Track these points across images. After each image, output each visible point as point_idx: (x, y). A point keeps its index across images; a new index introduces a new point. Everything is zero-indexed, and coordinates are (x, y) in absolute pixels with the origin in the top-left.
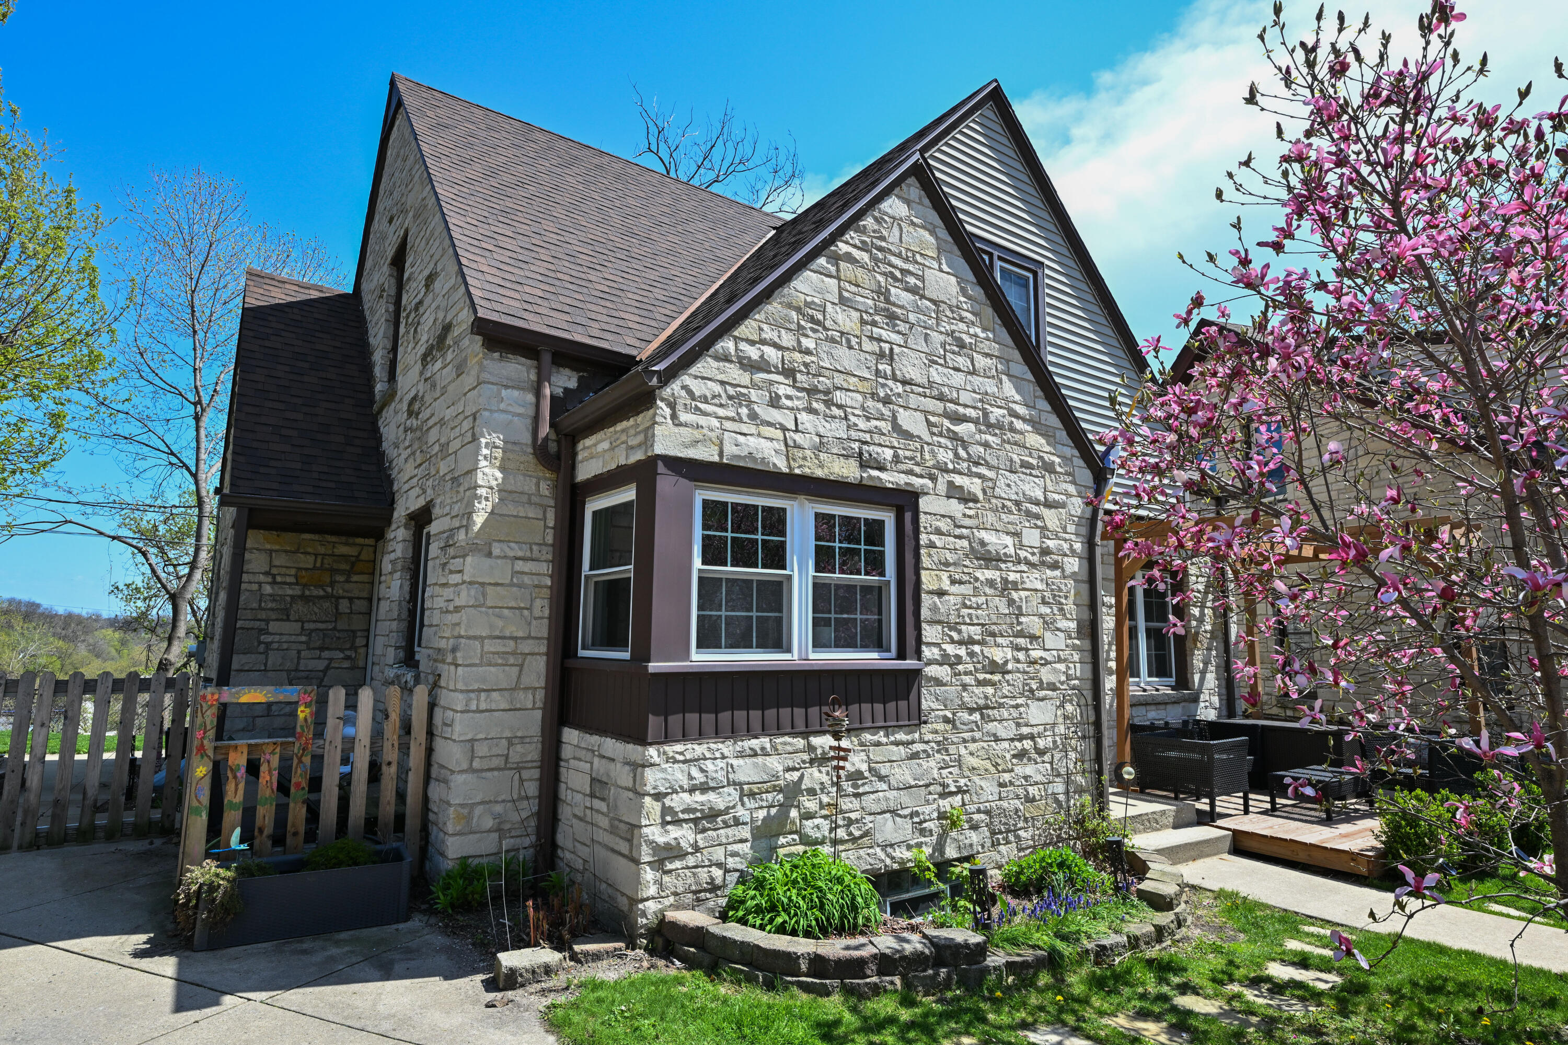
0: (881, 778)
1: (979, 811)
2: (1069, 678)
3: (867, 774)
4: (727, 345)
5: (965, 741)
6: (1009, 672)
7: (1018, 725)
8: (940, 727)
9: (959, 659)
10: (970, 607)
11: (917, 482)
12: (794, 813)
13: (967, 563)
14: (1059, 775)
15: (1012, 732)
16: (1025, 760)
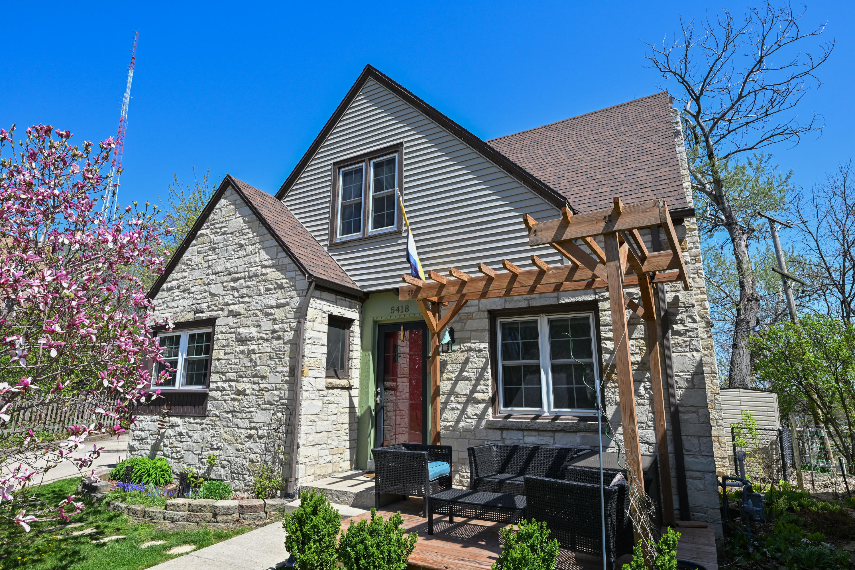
0: (190, 437)
1: (225, 460)
2: (281, 398)
3: (185, 434)
5: (224, 426)
6: (248, 395)
7: (250, 422)
8: (213, 418)
9: (224, 389)
10: (231, 365)
11: (214, 313)
12: (162, 444)
13: (234, 344)
14: (270, 451)
15: (247, 425)
16: (252, 440)
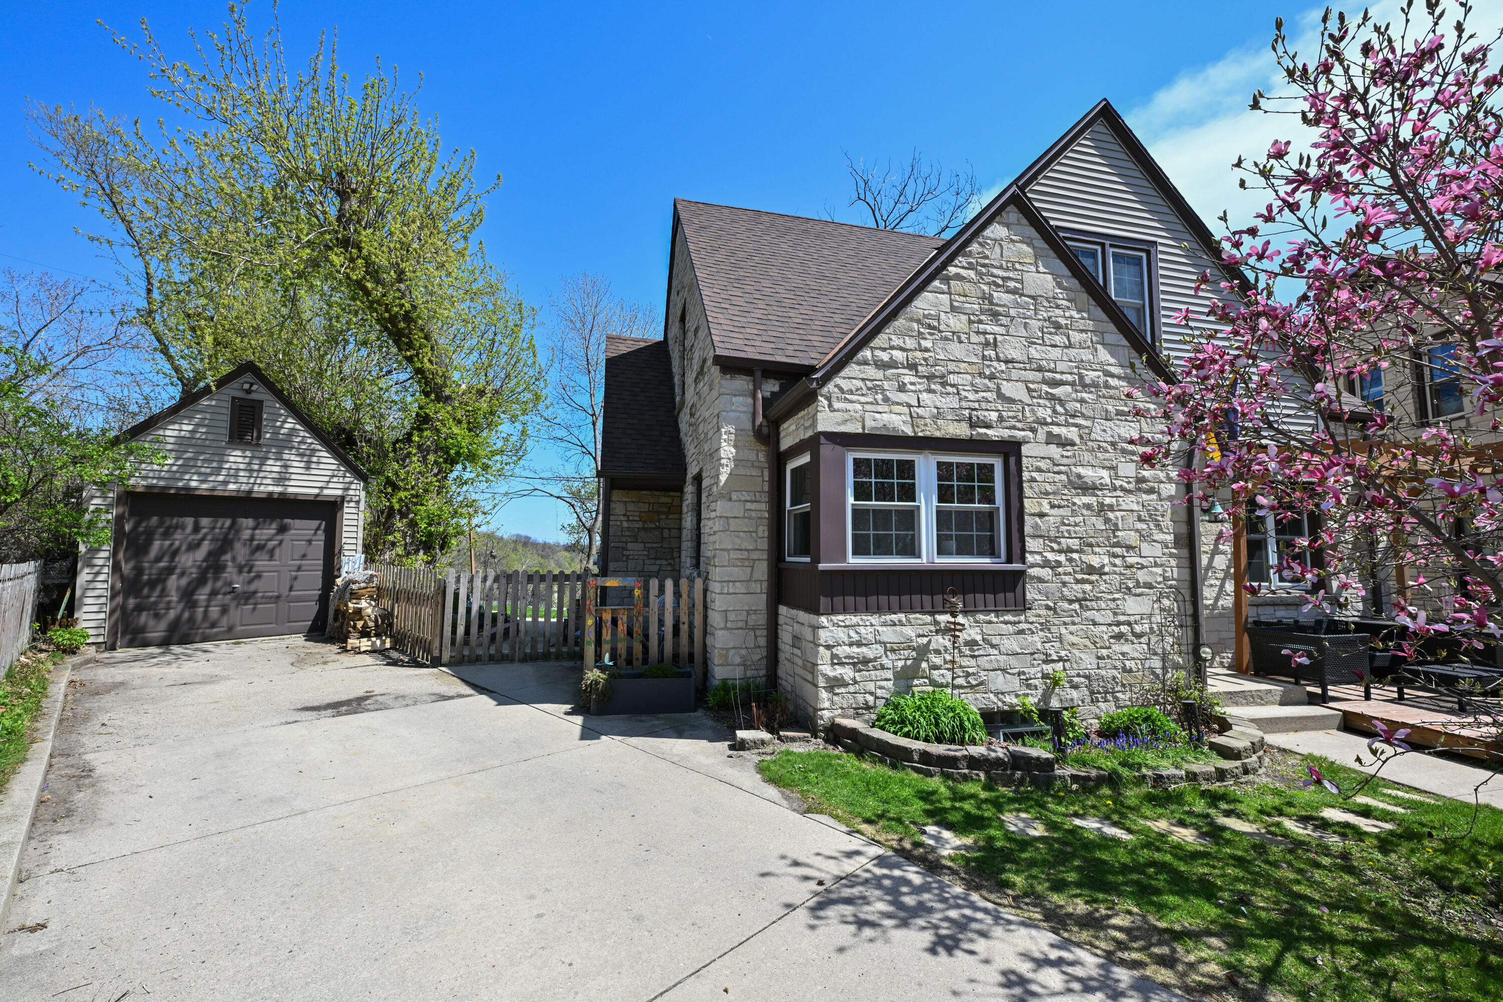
0: (993, 646)
1: (1078, 675)
2: (1165, 579)
3: (981, 642)
4: (867, 353)
5: (1065, 624)
6: (1106, 574)
7: (1115, 614)
8: (1043, 612)
9: (1059, 564)
10: (1069, 525)
11: (1019, 434)
12: (924, 665)
13: (1066, 492)
14: (1156, 654)
15: (1110, 618)
16: (1122, 641)
